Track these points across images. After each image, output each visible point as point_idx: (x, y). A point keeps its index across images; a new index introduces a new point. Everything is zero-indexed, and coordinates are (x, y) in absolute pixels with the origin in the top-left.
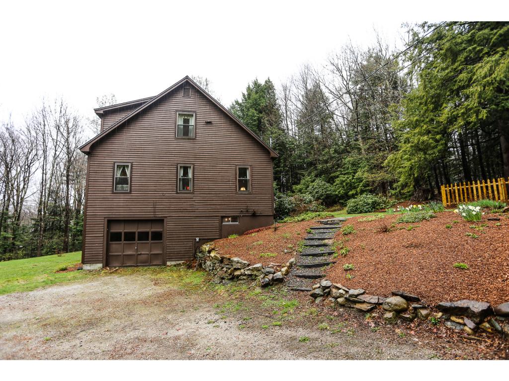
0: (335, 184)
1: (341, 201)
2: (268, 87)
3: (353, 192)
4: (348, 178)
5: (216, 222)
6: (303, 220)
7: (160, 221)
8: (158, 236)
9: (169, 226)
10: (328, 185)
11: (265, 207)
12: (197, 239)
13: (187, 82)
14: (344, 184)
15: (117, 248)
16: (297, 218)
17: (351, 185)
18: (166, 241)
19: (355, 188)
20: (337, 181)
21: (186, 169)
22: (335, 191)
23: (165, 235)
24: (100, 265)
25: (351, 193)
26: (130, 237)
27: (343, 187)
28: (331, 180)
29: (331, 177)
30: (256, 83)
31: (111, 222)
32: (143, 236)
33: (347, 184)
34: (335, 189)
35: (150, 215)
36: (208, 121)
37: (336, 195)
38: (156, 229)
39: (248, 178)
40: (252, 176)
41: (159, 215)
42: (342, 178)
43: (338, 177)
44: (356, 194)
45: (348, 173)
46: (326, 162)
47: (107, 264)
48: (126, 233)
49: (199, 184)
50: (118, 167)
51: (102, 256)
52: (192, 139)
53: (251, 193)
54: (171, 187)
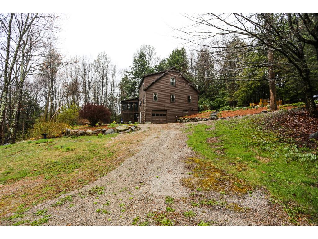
0: (214, 102)
1: (216, 109)
2: (183, 51)
3: (222, 105)
4: (220, 99)
6: (207, 112)
7: (166, 111)
8: (165, 115)
9: (169, 113)
10: (211, 102)
11: (195, 107)
12: (176, 116)
14: (218, 102)
15: (154, 118)
16: (205, 111)
17: (221, 103)
19: (223, 104)
20: (215, 100)
21: (173, 96)
22: (214, 105)
23: (168, 115)
24: (150, 123)
25: (221, 106)
27: (218, 103)
28: (212, 100)
29: (213, 99)
30: (177, 50)
31: (153, 110)
32: (161, 115)
33: (219, 102)
34: (214, 104)
36: (179, 80)
37: (215, 106)
38: (165, 113)
39: (191, 99)
40: (192, 98)
41: (166, 109)
42: (218, 99)
43: (215, 99)
44: (223, 106)
45: (220, 97)
46: (210, 91)
47: (152, 122)
48: (156, 114)
49: (177, 100)
50: (154, 94)
51: (150, 120)
52: (174, 86)
53: (191, 103)
54: (169, 101)
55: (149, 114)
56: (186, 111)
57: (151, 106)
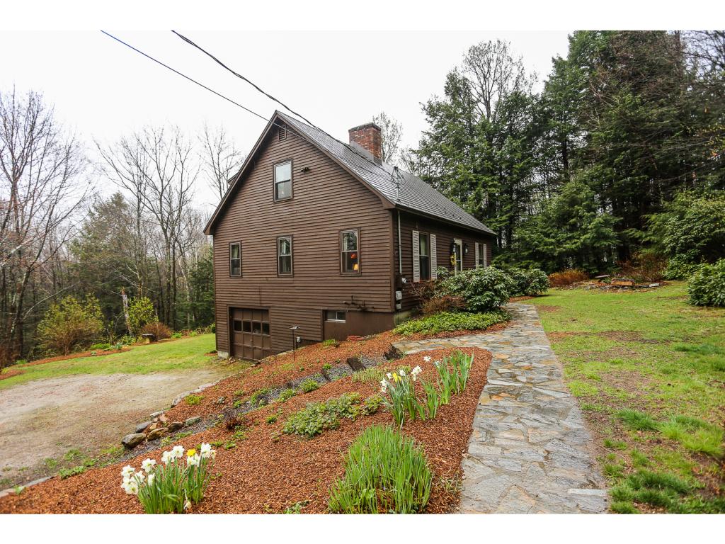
5: (318, 318)
9: (273, 320)
11: (379, 295)
13: (278, 118)
15: (239, 338)
18: (273, 337)
23: (271, 329)
24: (227, 354)
32: (257, 327)
35: (256, 305)
36: (304, 167)
38: (265, 320)
40: (360, 246)
41: (265, 304)
47: (232, 354)
48: (245, 323)
49: (298, 264)
50: (233, 247)
51: (227, 345)
52: (289, 200)
53: (359, 274)
54: (273, 269)
55: (223, 324)
56: (341, 315)
57: (227, 292)
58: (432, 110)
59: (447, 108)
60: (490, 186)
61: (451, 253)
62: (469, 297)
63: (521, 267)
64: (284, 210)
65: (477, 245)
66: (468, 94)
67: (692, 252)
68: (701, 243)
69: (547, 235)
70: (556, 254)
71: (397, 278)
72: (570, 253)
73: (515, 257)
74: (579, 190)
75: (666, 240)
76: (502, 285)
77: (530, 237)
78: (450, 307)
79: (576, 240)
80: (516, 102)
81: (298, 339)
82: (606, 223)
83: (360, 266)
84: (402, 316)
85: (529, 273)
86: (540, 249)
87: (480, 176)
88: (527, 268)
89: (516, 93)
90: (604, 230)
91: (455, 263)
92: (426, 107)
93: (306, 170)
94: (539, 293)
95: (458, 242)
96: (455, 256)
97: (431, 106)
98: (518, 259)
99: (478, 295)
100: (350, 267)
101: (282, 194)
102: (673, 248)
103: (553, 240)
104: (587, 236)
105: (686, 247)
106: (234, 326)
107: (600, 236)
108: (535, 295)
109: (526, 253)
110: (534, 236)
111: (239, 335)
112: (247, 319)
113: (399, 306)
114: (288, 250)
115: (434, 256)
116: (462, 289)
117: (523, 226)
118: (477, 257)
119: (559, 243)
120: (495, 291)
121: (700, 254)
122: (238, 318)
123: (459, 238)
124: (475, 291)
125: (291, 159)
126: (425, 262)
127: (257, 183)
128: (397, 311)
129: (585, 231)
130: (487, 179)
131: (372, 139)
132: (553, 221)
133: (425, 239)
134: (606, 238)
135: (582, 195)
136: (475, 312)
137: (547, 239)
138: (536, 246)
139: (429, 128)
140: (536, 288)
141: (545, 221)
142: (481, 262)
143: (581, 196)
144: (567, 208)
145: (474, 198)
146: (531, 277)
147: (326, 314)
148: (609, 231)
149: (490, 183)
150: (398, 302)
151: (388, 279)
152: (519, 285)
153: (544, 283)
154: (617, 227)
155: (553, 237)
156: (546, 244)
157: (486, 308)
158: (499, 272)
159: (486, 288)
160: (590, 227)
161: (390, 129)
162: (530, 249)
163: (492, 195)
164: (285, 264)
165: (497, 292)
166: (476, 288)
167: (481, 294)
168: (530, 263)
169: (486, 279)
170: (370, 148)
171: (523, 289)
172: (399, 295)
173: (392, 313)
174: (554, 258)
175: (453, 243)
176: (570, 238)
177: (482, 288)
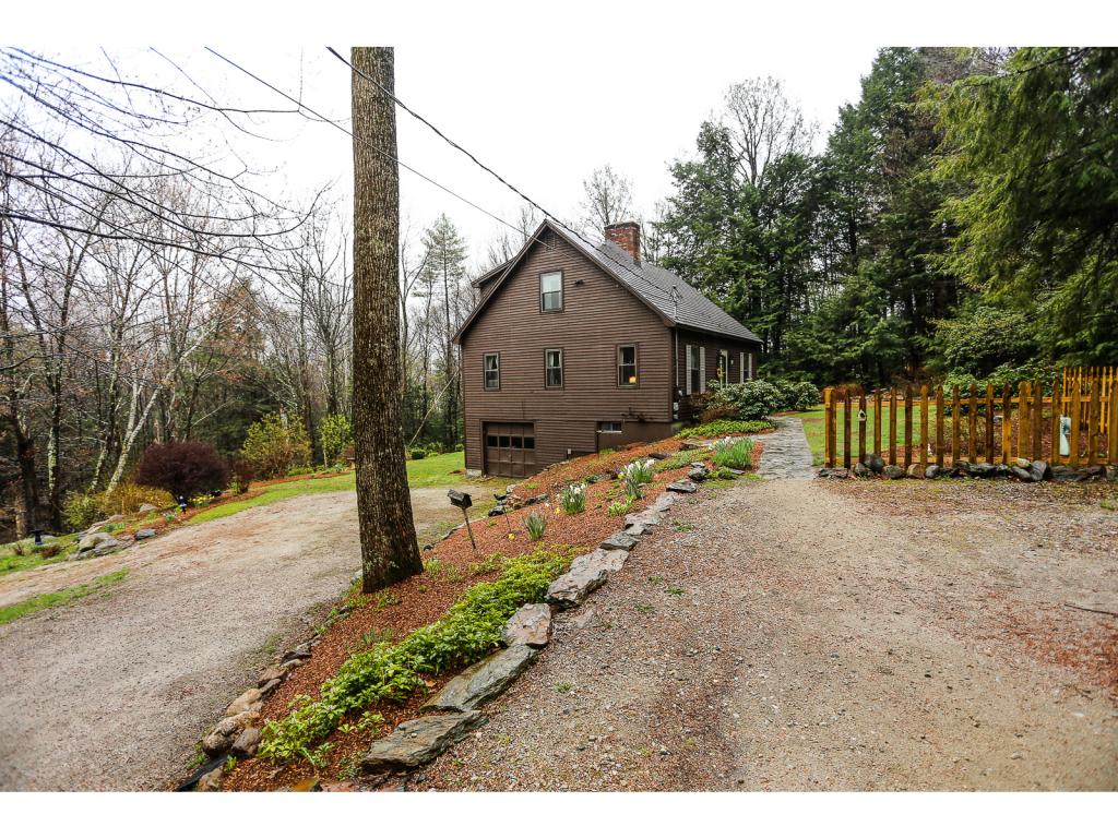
5: (591, 430)
7: (529, 425)
8: (530, 443)
9: (539, 433)
11: (657, 405)
13: (547, 227)
15: (494, 454)
18: (538, 451)
21: (556, 356)
23: (536, 443)
24: (480, 472)
26: (504, 442)
31: (486, 425)
32: (517, 442)
35: (519, 418)
36: (577, 280)
38: (528, 434)
39: (635, 363)
41: (529, 418)
47: (486, 471)
48: (501, 438)
49: (570, 377)
50: (488, 358)
51: (480, 462)
52: (558, 312)
53: (637, 386)
54: (540, 381)
55: (475, 440)
56: (617, 426)
57: (480, 406)
58: (681, 173)
59: (700, 170)
60: (755, 277)
61: (718, 367)
62: (741, 408)
63: (791, 379)
64: (554, 321)
65: (742, 355)
66: (728, 149)
67: (969, 364)
68: (979, 356)
69: (823, 340)
70: (832, 364)
71: (675, 390)
72: (849, 363)
73: (785, 366)
74: (863, 286)
75: (948, 351)
76: (771, 397)
77: (802, 342)
78: (724, 416)
79: (856, 348)
80: (790, 166)
81: (569, 452)
82: (891, 327)
83: (638, 379)
84: (677, 425)
85: (798, 386)
86: (814, 357)
87: (742, 262)
88: (797, 380)
89: (790, 155)
90: (888, 336)
91: (721, 375)
92: (673, 167)
93: (579, 283)
94: (808, 408)
95: (724, 353)
96: (720, 369)
97: (679, 166)
98: (788, 369)
99: (750, 405)
100: (626, 380)
101: (549, 306)
102: (953, 360)
103: (830, 347)
104: (869, 343)
105: (965, 359)
106: (490, 442)
107: (884, 343)
108: (804, 410)
109: (797, 362)
110: (808, 341)
111: (493, 451)
112: (505, 433)
113: (676, 416)
114: (556, 363)
115: (703, 369)
116: (736, 400)
117: (796, 326)
118: (742, 369)
119: (838, 351)
120: (764, 402)
121: (977, 367)
122: (493, 433)
123: (724, 349)
124: (746, 402)
125: (562, 270)
126: (696, 374)
127: (519, 291)
128: (675, 421)
129: (867, 336)
130: (751, 267)
131: (632, 239)
132: (832, 323)
133: (696, 353)
134: (890, 345)
135: (865, 293)
136: (748, 421)
137: (823, 346)
138: (810, 353)
139: (675, 192)
140: (806, 403)
141: (822, 324)
142: (746, 374)
143: (864, 295)
144: (847, 308)
145: (735, 293)
146: (801, 391)
147: (600, 425)
148: (894, 337)
149: (755, 273)
150: (675, 412)
151: (665, 392)
152: (787, 399)
153: (814, 397)
154: (902, 332)
155: (830, 343)
156: (821, 351)
157: (756, 417)
158: (768, 385)
159: (756, 399)
160: (872, 332)
161: (618, 187)
162: (801, 357)
163: (756, 288)
164: (555, 377)
165: (766, 403)
166: (747, 400)
167: (752, 404)
168: (801, 374)
169: (757, 391)
170: (630, 249)
171: (792, 403)
172: (676, 406)
173: (670, 423)
174: (829, 368)
175: (720, 355)
176: (850, 345)
177: (753, 399)
